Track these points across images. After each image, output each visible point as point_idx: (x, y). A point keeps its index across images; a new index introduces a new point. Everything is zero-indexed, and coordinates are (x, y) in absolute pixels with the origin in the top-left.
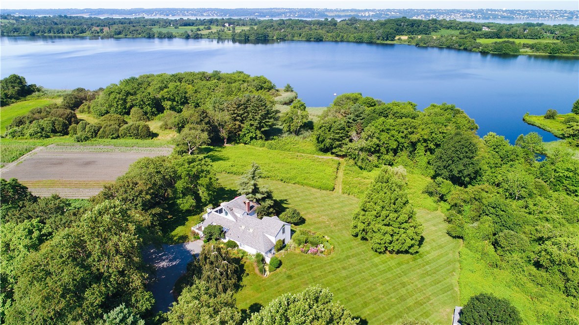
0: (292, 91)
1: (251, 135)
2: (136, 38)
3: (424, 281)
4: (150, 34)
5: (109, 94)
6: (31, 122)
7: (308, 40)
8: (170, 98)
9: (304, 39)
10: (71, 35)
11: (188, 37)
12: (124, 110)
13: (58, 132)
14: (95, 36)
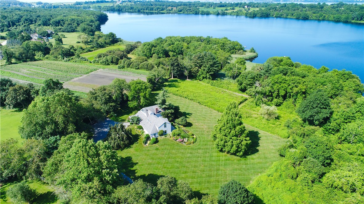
0: (255, 52)
1: (203, 75)
2: (189, 14)
3: (233, 172)
4: (197, 12)
5: (144, 46)
6: (104, 57)
7: (298, 19)
8: (172, 50)
9: (295, 18)
10: (156, 11)
11: (218, 14)
12: (150, 55)
13: (114, 63)
14: (168, 12)
